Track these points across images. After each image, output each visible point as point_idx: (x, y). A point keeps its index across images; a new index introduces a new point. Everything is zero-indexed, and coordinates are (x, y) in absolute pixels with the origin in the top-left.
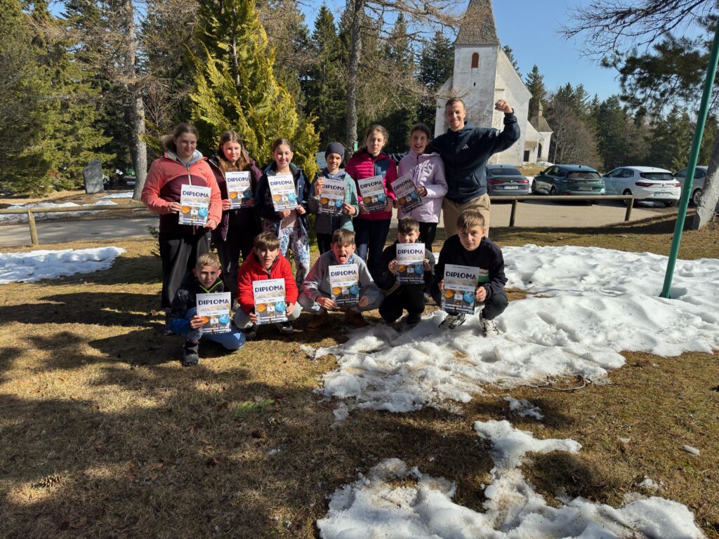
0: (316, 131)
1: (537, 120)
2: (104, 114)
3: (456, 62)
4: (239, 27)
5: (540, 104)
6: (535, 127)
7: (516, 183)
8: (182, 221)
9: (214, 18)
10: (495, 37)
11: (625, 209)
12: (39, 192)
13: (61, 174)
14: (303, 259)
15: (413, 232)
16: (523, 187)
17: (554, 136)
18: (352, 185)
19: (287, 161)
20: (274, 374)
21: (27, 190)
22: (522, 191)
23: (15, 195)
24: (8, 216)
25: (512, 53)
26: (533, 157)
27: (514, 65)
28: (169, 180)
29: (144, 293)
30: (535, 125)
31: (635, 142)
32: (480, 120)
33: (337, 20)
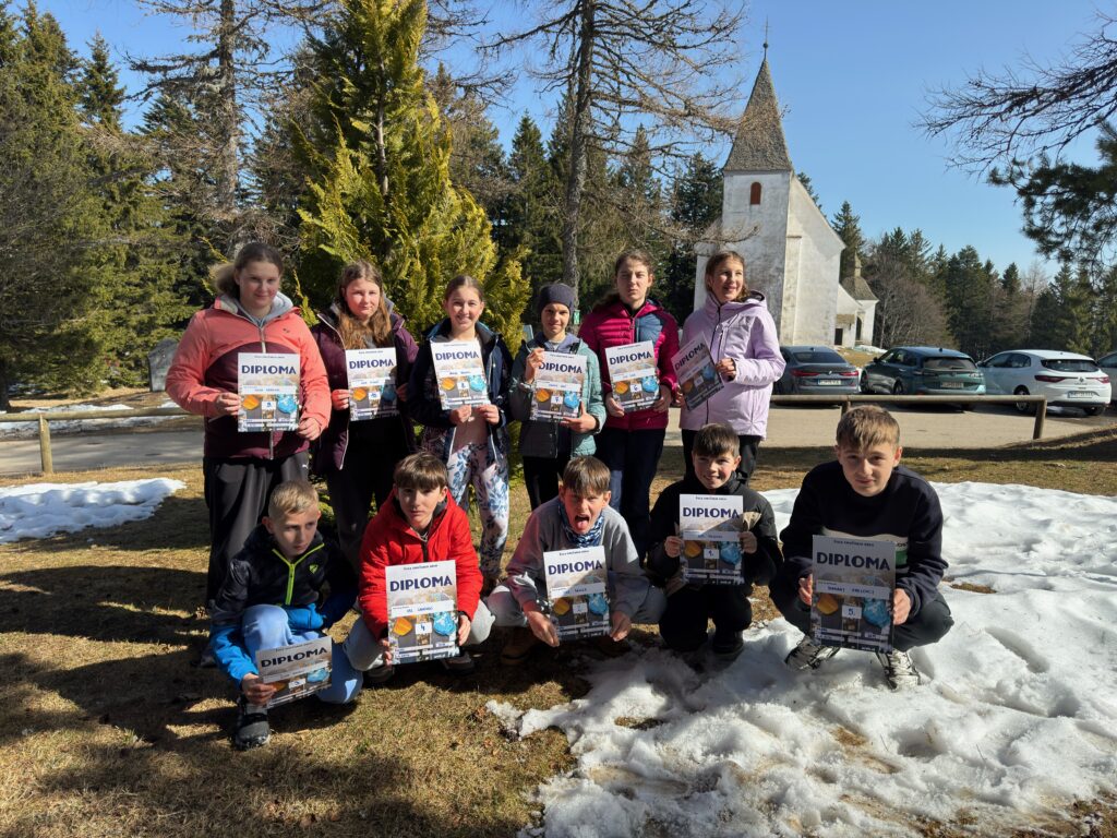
0: (524, 275)
1: (853, 283)
2: (192, 273)
3: (726, 197)
4: (389, 94)
5: (856, 258)
6: (850, 293)
7: (838, 376)
8: (244, 426)
9: (347, 80)
10: (786, 160)
11: (1033, 420)
12: (83, 390)
13: (120, 362)
14: (495, 507)
15: (728, 456)
16: (849, 382)
17: (879, 307)
18: (592, 362)
19: (471, 317)
20: (427, 780)
21: (65, 387)
22: (848, 388)
23: (49, 394)
24: (18, 425)
25: (810, 184)
26: (849, 338)
27: (815, 199)
28: (222, 352)
29: (193, 570)
30: (851, 290)
31: (1006, 316)
32: (764, 281)
33: (546, 138)
